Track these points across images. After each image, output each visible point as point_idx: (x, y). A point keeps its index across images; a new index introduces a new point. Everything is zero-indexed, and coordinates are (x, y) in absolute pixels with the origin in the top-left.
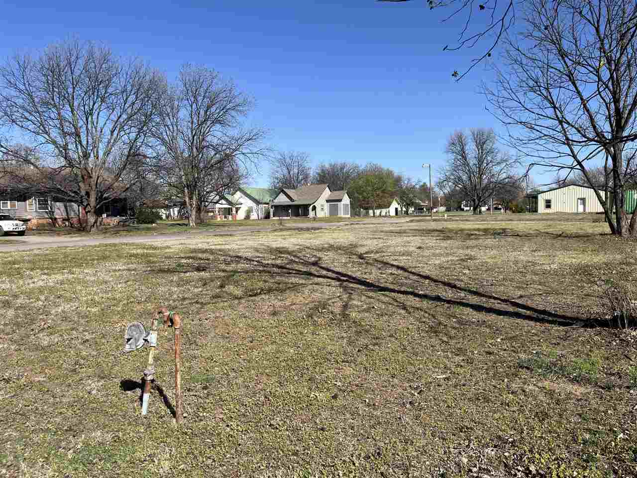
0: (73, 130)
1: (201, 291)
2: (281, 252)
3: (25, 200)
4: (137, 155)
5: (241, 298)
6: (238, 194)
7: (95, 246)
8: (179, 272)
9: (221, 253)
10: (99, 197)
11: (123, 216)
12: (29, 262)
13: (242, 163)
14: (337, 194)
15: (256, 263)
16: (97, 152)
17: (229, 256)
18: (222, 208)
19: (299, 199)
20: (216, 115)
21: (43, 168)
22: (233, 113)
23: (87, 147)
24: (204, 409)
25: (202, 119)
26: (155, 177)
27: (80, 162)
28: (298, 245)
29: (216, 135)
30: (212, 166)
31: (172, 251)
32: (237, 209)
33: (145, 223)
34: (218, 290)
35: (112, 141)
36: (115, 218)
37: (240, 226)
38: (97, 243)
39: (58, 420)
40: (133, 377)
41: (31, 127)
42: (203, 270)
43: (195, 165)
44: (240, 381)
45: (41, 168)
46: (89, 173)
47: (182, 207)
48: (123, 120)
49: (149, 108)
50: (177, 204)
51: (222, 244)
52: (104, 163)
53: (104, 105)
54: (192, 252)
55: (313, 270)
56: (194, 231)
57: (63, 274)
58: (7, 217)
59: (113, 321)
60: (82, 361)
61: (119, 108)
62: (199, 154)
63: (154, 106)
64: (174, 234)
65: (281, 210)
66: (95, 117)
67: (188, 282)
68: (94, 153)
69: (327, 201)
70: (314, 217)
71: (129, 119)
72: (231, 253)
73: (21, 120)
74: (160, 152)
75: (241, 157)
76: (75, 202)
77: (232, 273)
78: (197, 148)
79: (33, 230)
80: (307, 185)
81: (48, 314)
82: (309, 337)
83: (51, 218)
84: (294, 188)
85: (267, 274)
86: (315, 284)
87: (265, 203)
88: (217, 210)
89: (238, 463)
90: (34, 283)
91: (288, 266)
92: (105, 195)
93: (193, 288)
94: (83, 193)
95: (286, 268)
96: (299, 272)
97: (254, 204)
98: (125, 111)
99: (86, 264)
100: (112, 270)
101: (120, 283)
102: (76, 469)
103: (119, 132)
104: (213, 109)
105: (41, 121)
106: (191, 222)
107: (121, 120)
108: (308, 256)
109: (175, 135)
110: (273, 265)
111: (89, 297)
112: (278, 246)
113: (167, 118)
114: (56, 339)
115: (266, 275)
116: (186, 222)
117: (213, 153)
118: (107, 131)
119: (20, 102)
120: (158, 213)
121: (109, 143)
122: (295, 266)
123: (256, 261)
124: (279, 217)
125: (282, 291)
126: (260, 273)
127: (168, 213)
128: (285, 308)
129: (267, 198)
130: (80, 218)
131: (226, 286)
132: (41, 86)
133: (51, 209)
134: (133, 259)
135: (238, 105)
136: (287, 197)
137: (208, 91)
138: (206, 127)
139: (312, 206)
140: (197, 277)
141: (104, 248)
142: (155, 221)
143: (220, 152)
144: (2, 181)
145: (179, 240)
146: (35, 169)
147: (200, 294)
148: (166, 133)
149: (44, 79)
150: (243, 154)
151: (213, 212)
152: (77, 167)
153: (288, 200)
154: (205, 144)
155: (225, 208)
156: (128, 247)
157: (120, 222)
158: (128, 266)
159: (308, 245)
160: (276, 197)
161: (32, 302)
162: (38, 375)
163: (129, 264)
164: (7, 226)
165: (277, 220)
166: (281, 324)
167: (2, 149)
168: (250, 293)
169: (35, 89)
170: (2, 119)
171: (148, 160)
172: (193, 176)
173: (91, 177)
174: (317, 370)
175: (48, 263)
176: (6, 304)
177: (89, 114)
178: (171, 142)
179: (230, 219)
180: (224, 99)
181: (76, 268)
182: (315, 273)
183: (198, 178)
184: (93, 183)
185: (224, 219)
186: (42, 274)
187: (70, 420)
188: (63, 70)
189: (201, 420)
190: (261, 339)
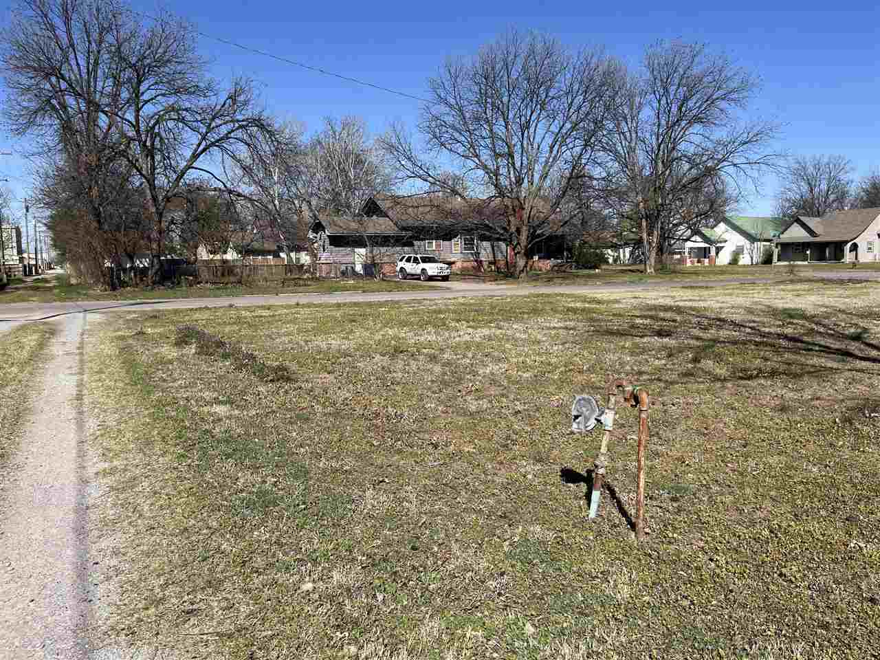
0: (507, 150)
1: (665, 365)
2: (791, 316)
3: (450, 240)
4: (581, 177)
5: (725, 380)
6: (722, 226)
7: (525, 297)
8: (632, 335)
9: (694, 313)
10: (531, 234)
11: (558, 259)
12: (455, 312)
13: (730, 178)
15: (748, 330)
16: (533, 176)
17: (706, 318)
18: (695, 248)
19: (824, 230)
20: (695, 111)
21: (471, 199)
22: (723, 104)
23: (521, 170)
24: (675, 529)
25: (673, 119)
26: (602, 205)
27: (512, 189)
28: (822, 306)
29: (693, 141)
30: (684, 186)
31: (621, 306)
32: (718, 250)
33: (586, 268)
34: (690, 366)
35: (551, 160)
36: (548, 261)
37: (721, 274)
38: (527, 293)
39: (491, 502)
40: (576, 466)
41: (461, 150)
42: (668, 335)
43: (659, 187)
44: (729, 499)
45: (468, 200)
46: (521, 203)
47: (636, 247)
48: (565, 131)
49: (599, 110)
50: (629, 242)
51: (694, 300)
52: (540, 190)
53: (544, 113)
54: (650, 310)
55: (854, 347)
56: (653, 281)
57: (490, 328)
58: (432, 259)
59: (549, 392)
60: (514, 437)
61: (561, 115)
62: (666, 170)
63: (607, 109)
64: (624, 283)
65: (791, 250)
66: (532, 130)
67: (644, 351)
68: (528, 178)
70: (854, 263)
71: (573, 129)
72: (708, 314)
73: (451, 142)
74: (612, 171)
75: (731, 170)
76: (504, 240)
77: (711, 343)
78: (663, 162)
79: (457, 274)
80: (843, 209)
81: (475, 374)
82: (847, 453)
83: (476, 261)
84: (819, 215)
85: (768, 348)
86: (856, 371)
87: (766, 240)
88: (687, 250)
89: (731, 617)
90: (460, 336)
91: (805, 338)
92: (539, 232)
93: (652, 359)
94: (513, 229)
95: (802, 342)
96: (827, 350)
97: (748, 242)
98: (568, 118)
99: (515, 318)
100: (546, 327)
101: (556, 344)
103: (561, 146)
104: (690, 104)
105: (472, 142)
106: (648, 267)
107: (564, 131)
108: (843, 324)
109: (633, 145)
110: (778, 335)
111: (521, 359)
112: (787, 306)
113: (623, 124)
114: (484, 404)
115: (766, 349)
116: (642, 267)
117: (687, 166)
118: (545, 147)
119: (449, 119)
120: (603, 255)
121: (547, 162)
122: (819, 338)
123: (750, 328)
124: (790, 262)
125: (796, 376)
126: (757, 345)
127: (616, 254)
128: (802, 402)
129: (771, 233)
130: (509, 260)
131: (702, 361)
132: (473, 98)
133: (477, 250)
134: (571, 315)
135: (732, 91)
136: (805, 229)
137: (685, 75)
138: (679, 129)
139: (849, 244)
140: (658, 344)
141: (535, 299)
142: (599, 265)
143: (697, 165)
144: (428, 217)
145: (632, 292)
146: (462, 201)
147: (663, 369)
148: (621, 143)
149: (476, 88)
150: (735, 165)
151: (680, 253)
152: (508, 197)
153: (806, 234)
154: (675, 155)
155: (699, 249)
156: (564, 299)
157: (554, 266)
158: (566, 323)
159: (843, 307)
160: (786, 230)
161: (458, 359)
162: (466, 445)
163: (566, 321)
164: (432, 269)
165: (785, 266)
166: (794, 426)
167: (430, 179)
168: (741, 375)
169: (466, 103)
170: (431, 143)
171: (595, 183)
172: (655, 201)
173: (524, 209)
174: (862, 507)
175: (474, 314)
176: (433, 359)
177: (527, 126)
178: (627, 156)
179: (706, 264)
180: (710, 85)
181: (504, 322)
182: (857, 352)
183: (662, 205)
184: (525, 217)
185: (696, 264)
186: (468, 327)
187: (504, 504)
188: (498, 75)
189: (670, 543)
190: (761, 444)
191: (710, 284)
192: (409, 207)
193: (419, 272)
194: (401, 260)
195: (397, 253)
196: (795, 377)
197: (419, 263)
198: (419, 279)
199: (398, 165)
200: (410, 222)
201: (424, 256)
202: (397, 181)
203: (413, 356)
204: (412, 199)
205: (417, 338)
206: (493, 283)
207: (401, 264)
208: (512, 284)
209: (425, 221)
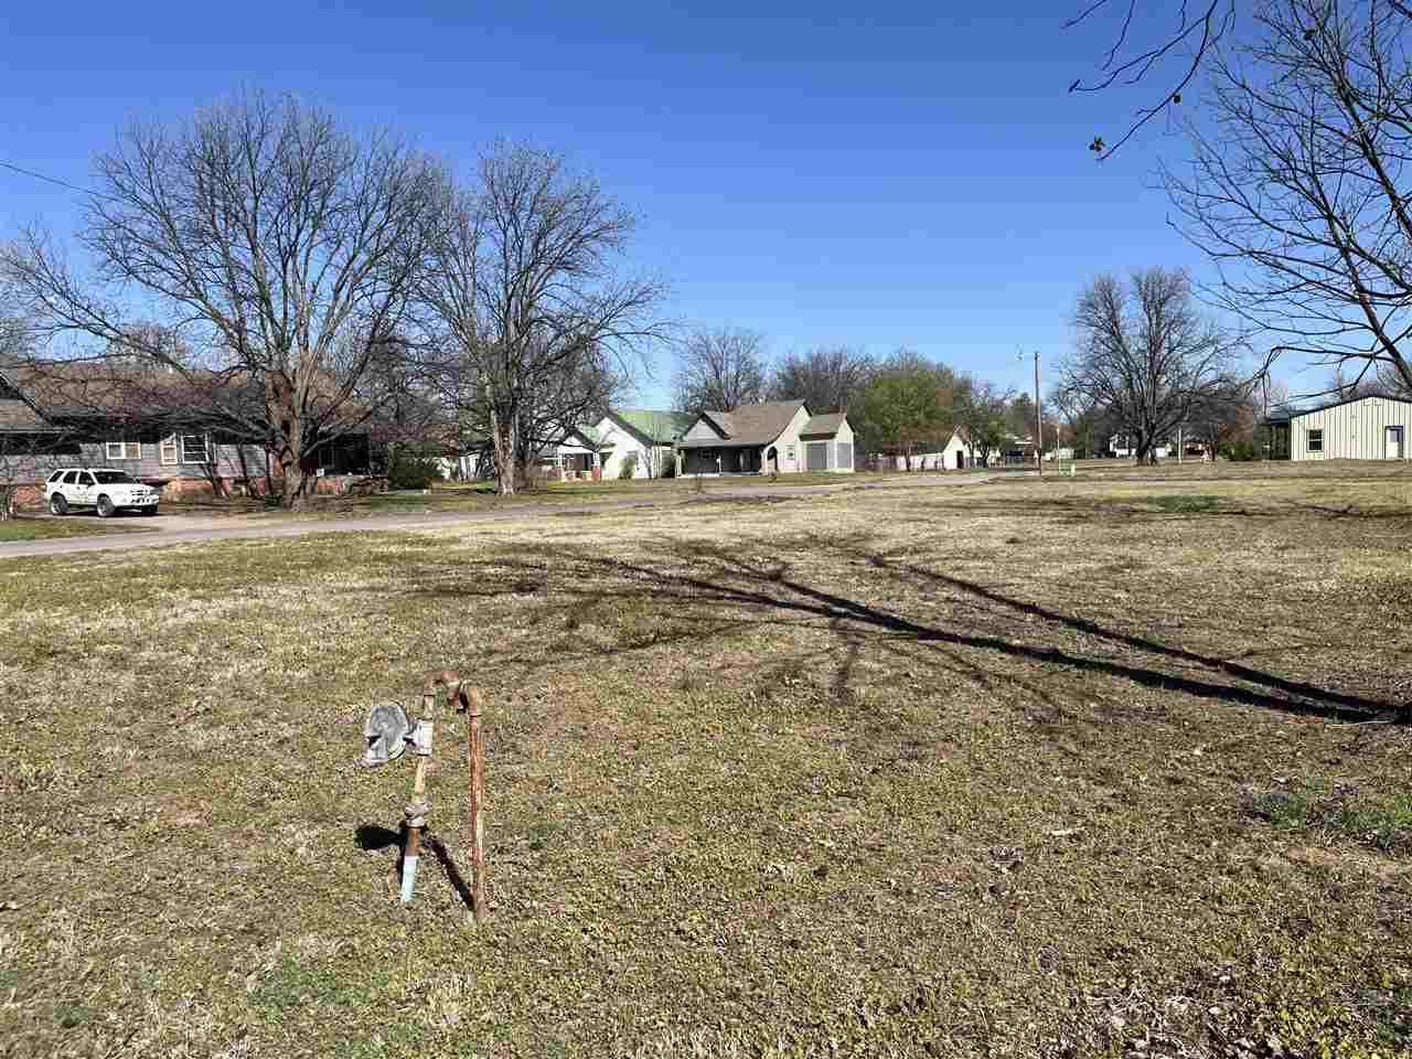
0: (256, 290)
1: (528, 636)
2: (698, 551)
3: (156, 440)
4: (389, 340)
5: (612, 651)
6: (607, 423)
7: (303, 538)
8: (479, 593)
9: (569, 553)
10: (310, 433)
11: (360, 473)
12: (165, 572)
13: (614, 355)
14: (824, 422)
15: (644, 575)
16: (306, 335)
17: (587, 560)
18: (571, 455)
19: (737, 429)
20: (558, 251)
21: (194, 370)
22: (595, 245)
23: (285, 325)
24: (534, 892)
25: (527, 260)
26: (427, 387)
27: (271, 357)
28: (736, 535)
29: (557, 295)
30: (550, 363)
31: (463, 548)
32: (604, 457)
33: (406, 488)
34: (562, 634)
35: (336, 311)
36: (343, 477)
37: (609, 494)
38: (306, 532)
39: (226, 908)
40: (383, 819)
41: (168, 283)
42: (532, 590)
43: (514, 362)
44: (611, 832)
45: (189, 372)
46: (288, 381)
47: (486, 453)
48: (358, 267)
49: (415, 239)
50: (474, 446)
51: (571, 534)
52: (321, 359)
53: (320, 235)
54: (507, 552)
55: (772, 590)
56: (512, 505)
57: (235, 597)
58: (120, 477)
59: (340, 699)
60: (276, 785)
61: (350, 239)
62: (522, 336)
63: (426, 235)
65: (699, 457)
66: (301, 259)
67: (496, 616)
68: (298, 339)
69: (803, 437)
70: (773, 475)
71: (371, 263)
72: (590, 553)
73: (147, 268)
74: (438, 334)
75: (612, 341)
76: (261, 442)
77: (593, 598)
78: (516, 323)
79: (175, 504)
80: (757, 401)
81: (205, 682)
82: (763, 740)
83: (211, 479)
84: (728, 409)
85: (669, 599)
86: (776, 622)
87: (665, 444)
88: (560, 458)
89: (608, 1013)
90: (176, 616)
91: (715, 582)
92: (323, 428)
93: (509, 629)
94: (276, 424)
95: (710, 587)
96: (740, 596)
97: (642, 446)
98: (362, 245)
99: (283, 576)
100: (338, 588)
101: (354, 617)
102: (263, 1016)
103: (352, 290)
104: (551, 239)
105: (190, 272)
106: (504, 485)
107: (356, 265)
108: (760, 559)
109: (469, 295)
110: (681, 579)
111: (290, 648)
112: (692, 537)
113: (452, 260)
114: (222, 735)
115: (666, 600)
116: (493, 485)
117: (551, 333)
119: (142, 229)
120: (433, 466)
121: (330, 314)
122: (731, 581)
123: (645, 571)
124: (696, 473)
125: (703, 637)
126: (654, 597)
127: (455, 465)
128: (709, 673)
129: (669, 433)
130: (272, 477)
131: (581, 626)
132: (187, 196)
133: (211, 459)
134: (382, 567)
135: (606, 228)
136: (714, 429)
137: (540, 198)
138: (537, 277)
139: (767, 449)
140: (518, 605)
141: (321, 542)
142: (429, 483)
143: (566, 331)
144: (108, 399)
145: (480, 524)
146: (177, 373)
147: (524, 643)
148: (451, 291)
149: (192, 179)
150: (617, 335)
151: (551, 463)
152: (263, 369)
153: (716, 436)
154: (534, 313)
155: (577, 455)
156: (370, 541)
157: (354, 485)
158: (371, 581)
159: (759, 535)
160: (689, 429)
161: (173, 658)
162: (184, 812)
163: (372, 576)
164: (121, 494)
165: (691, 480)
166: (699, 709)
167: (107, 331)
168: (633, 641)
169: (174, 203)
170: (107, 268)
171: (412, 351)
172: (509, 384)
173: (292, 390)
174: (781, 812)
175: (206, 574)
176: (118, 662)
177: (288, 253)
178: (462, 312)
179: (589, 479)
180: (576, 215)
181: (262, 585)
182: (775, 596)
183: (518, 389)
184: (297, 403)
185: (575, 479)
186: (193, 597)
187: (251, 909)
188: (234, 160)
189: (527, 917)
190: (657, 741)
191: (594, 510)
192: (67, 381)
193: (93, 499)
194: (54, 479)
195: (45, 465)
196: (701, 638)
197: (93, 484)
198: (95, 514)
199: (40, 304)
200: (71, 410)
201: (105, 470)
202: (38, 332)
203: (75, 660)
204: (71, 367)
205: (87, 625)
206: (245, 516)
207: (52, 488)
208: (279, 517)
209: (101, 408)
